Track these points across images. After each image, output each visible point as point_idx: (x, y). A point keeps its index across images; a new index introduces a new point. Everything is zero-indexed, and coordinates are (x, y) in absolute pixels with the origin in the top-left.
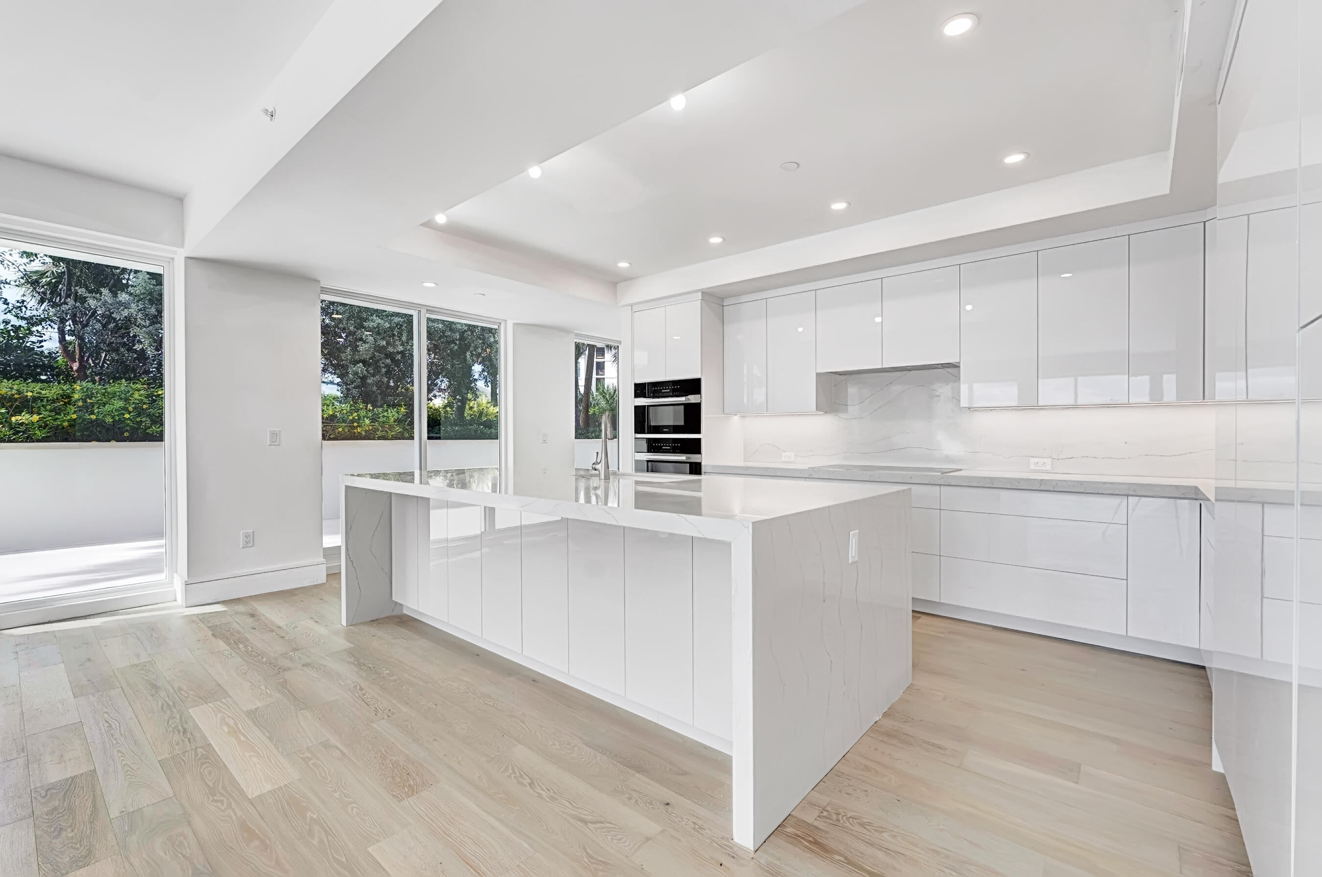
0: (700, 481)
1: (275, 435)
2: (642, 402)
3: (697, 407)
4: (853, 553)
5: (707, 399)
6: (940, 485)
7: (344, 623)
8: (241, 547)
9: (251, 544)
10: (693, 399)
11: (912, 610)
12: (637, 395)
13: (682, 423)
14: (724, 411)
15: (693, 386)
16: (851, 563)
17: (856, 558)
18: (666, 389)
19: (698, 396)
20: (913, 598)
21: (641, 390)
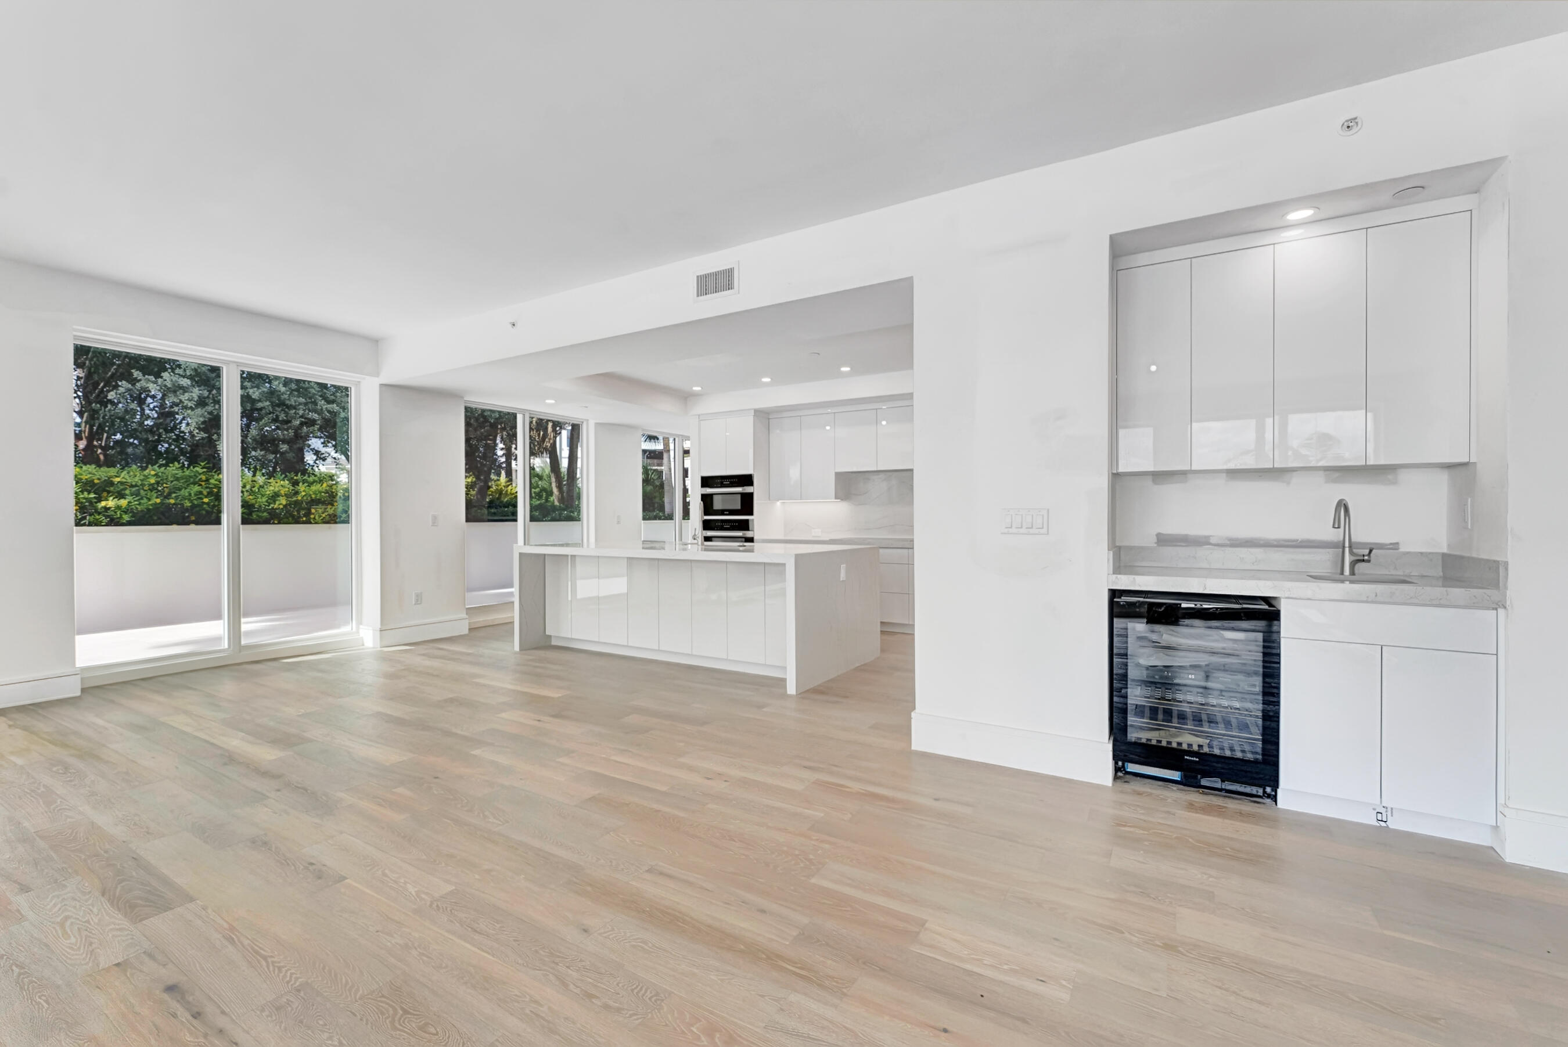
0: (753, 546)
1: (435, 518)
2: (709, 491)
3: (750, 496)
4: (843, 576)
5: (757, 489)
6: (909, 548)
7: (517, 648)
8: (414, 603)
9: (419, 602)
10: (748, 489)
11: (881, 631)
12: (703, 486)
13: (739, 507)
14: (770, 497)
15: (746, 480)
16: (842, 581)
17: (845, 579)
18: (726, 481)
19: (752, 487)
20: (882, 623)
21: (706, 482)
